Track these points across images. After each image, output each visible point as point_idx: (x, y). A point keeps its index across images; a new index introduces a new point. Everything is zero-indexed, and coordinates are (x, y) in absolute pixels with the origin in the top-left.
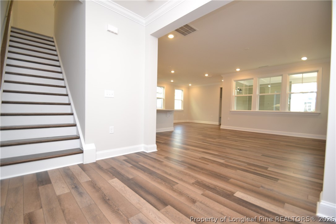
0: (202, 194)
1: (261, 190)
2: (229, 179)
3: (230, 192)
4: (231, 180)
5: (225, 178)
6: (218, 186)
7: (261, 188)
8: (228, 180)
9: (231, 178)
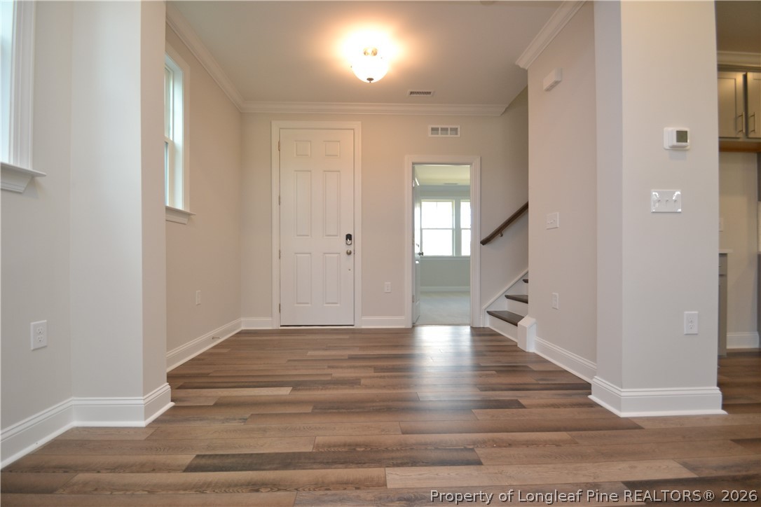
0: (332, 374)
1: (247, 413)
2: (313, 409)
3: (299, 390)
4: (309, 409)
5: (325, 409)
6: (322, 389)
7: (247, 416)
8: (315, 408)
9: (313, 414)
